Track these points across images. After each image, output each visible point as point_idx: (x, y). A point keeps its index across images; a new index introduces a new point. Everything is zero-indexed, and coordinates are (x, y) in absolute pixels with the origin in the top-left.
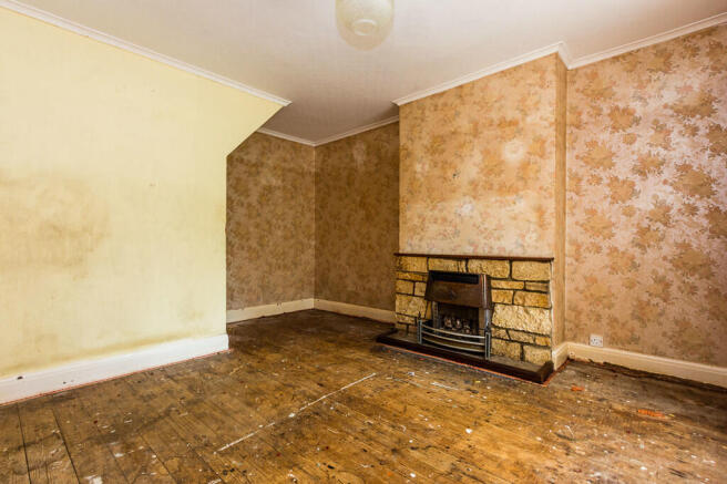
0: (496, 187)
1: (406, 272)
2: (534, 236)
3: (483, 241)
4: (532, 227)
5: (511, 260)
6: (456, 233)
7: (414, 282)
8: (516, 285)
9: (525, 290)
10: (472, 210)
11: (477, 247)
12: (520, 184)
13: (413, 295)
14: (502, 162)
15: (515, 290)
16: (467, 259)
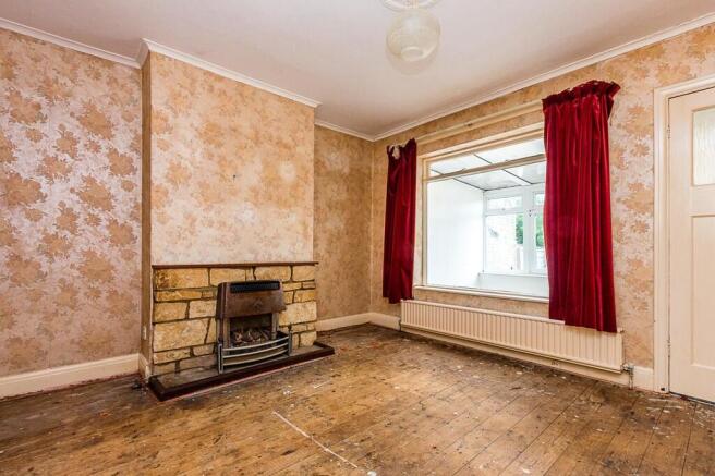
0: (274, 198)
1: (174, 291)
2: (301, 245)
3: (264, 248)
4: (300, 237)
5: (292, 265)
6: (237, 240)
7: (188, 301)
8: (296, 286)
9: (302, 289)
10: (253, 218)
11: (257, 254)
12: (293, 200)
13: (187, 318)
14: (280, 178)
15: (295, 291)
16: (254, 267)
